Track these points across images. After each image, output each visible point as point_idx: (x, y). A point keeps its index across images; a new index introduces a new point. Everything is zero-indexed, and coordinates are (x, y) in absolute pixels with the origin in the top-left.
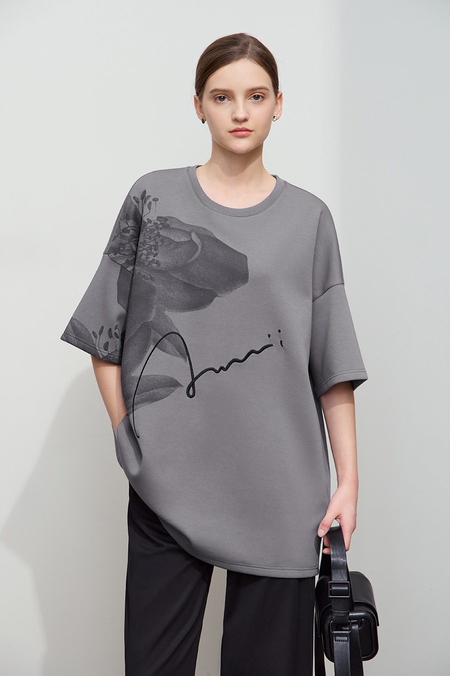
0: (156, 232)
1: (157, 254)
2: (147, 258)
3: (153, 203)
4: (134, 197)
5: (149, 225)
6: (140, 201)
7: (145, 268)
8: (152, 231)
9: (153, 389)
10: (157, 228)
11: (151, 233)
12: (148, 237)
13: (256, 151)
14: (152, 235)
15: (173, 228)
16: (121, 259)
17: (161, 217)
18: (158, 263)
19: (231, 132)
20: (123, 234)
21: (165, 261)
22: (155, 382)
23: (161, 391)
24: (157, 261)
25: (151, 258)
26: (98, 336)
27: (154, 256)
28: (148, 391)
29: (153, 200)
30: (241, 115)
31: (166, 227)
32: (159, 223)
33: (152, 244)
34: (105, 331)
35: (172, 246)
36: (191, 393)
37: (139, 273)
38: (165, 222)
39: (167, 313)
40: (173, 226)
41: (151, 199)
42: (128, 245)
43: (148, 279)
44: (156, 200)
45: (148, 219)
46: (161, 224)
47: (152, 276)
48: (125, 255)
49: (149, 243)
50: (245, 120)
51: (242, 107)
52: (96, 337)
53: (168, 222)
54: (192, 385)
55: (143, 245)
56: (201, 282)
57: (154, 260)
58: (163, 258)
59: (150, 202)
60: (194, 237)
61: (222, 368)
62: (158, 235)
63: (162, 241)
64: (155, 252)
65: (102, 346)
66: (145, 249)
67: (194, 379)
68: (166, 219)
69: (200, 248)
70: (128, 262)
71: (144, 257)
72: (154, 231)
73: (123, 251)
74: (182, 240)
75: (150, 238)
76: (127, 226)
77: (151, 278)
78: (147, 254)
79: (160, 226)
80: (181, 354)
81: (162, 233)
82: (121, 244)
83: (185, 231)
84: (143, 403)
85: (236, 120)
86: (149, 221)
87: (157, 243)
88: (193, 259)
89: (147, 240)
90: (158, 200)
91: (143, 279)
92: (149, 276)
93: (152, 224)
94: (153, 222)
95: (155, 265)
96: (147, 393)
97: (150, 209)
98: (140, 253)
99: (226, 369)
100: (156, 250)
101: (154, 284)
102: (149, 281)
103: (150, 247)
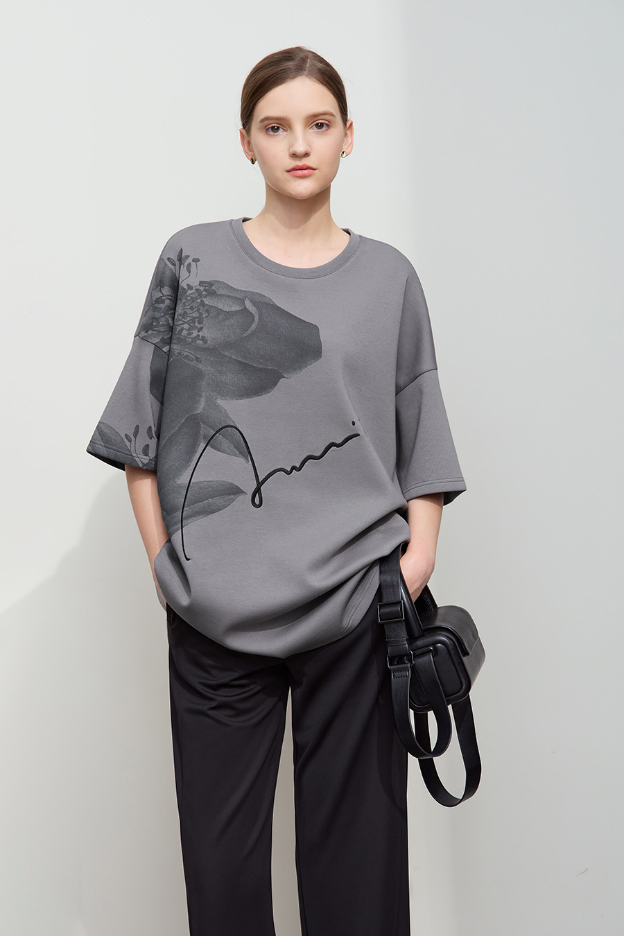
0: (199, 301)
1: (202, 328)
2: (189, 334)
3: (193, 264)
4: (168, 259)
5: (190, 292)
6: (177, 263)
7: (188, 346)
8: (194, 300)
9: (207, 499)
10: (200, 295)
11: (193, 302)
12: (189, 307)
14: (195, 305)
15: (221, 295)
16: (155, 337)
17: (205, 282)
18: (204, 339)
19: (288, 172)
20: (156, 305)
21: (212, 336)
22: (210, 489)
23: (218, 501)
24: (203, 337)
25: (195, 333)
26: (133, 439)
27: (199, 331)
28: (202, 502)
29: (193, 261)
30: (301, 148)
31: (212, 294)
32: (202, 289)
33: (195, 316)
34: (143, 431)
35: (220, 317)
36: (257, 501)
37: (180, 353)
38: (209, 288)
39: (220, 402)
40: (220, 292)
41: (190, 260)
42: (163, 319)
43: (192, 361)
44: (196, 260)
45: (188, 285)
46: (205, 290)
47: (198, 356)
48: (160, 332)
49: (191, 315)
50: (307, 155)
51: (301, 138)
52: (131, 441)
53: (213, 288)
54: (258, 491)
55: (184, 318)
56: (261, 361)
57: (199, 335)
58: (210, 333)
59: (189, 264)
60: (248, 304)
61: (294, 468)
62: (202, 304)
63: (207, 311)
64: (199, 326)
65: (140, 451)
66: (185, 323)
67: (260, 484)
68: (211, 284)
69: (257, 317)
70: (163, 340)
71: (184, 332)
72: (197, 299)
73: (157, 326)
74: (234, 309)
75: (192, 308)
76: (162, 295)
77: (197, 359)
78: (189, 329)
79: (204, 293)
80: (240, 453)
81: (207, 301)
83: (236, 298)
84: (195, 517)
85: (294, 155)
86: (190, 287)
87: (201, 314)
88: (249, 332)
89: (189, 311)
90: (198, 260)
91: (186, 361)
92: (193, 357)
93: (194, 291)
94: (194, 288)
95: (200, 342)
96: (200, 503)
97: (189, 272)
98: (179, 328)
99: (299, 469)
100: (200, 323)
101: (200, 366)
102: (194, 363)
103: (193, 320)
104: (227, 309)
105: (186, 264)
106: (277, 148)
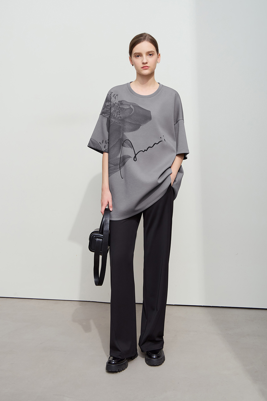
2: (117, 116)
3: (116, 96)
5: (116, 104)
7: (117, 119)
8: (117, 107)
10: (119, 105)
13: (152, 74)
14: (118, 108)
15: (124, 104)
17: (120, 101)
18: (121, 117)
19: (142, 68)
20: (107, 107)
26: (102, 143)
27: (119, 115)
29: (116, 95)
30: (145, 61)
32: (119, 103)
34: (104, 141)
35: (124, 111)
36: (135, 160)
37: (114, 121)
38: (121, 103)
39: (124, 133)
41: (115, 95)
42: (109, 111)
44: (117, 95)
45: (115, 103)
50: (147, 63)
51: (145, 58)
52: (101, 144)
54: (135, 157)
56: (135, 121)
58: (122, 115)
60: (131, 106)
61: (145, 150)
62: (120, 107)
63: (121, 109)
65: (103, 147)
67: (136, 155)
68: (121, 101)
69: (134, 110)
71: (115, 116)
74: (127, 108)
75: (117, 109)
76: (109, 104)
77: (119, 123)
78: (117, 115)
80: (130, 147)
82: (107, 110)
83: (128, 105)
85: (143, 63)
86: (116, 103)
87: (119, 110)
88: (132, 114)
89: (116, 110)
91: (117, 124)
95: (120, 118)
97: (115, 99)
98: (114, 115)
99: (147, 150)
100: (119, 113)
101: (120, 125)
102: (119, 124)
103: (117, 112)
104: (125, 108)
105: (114, 97)
106: (138, 61)
